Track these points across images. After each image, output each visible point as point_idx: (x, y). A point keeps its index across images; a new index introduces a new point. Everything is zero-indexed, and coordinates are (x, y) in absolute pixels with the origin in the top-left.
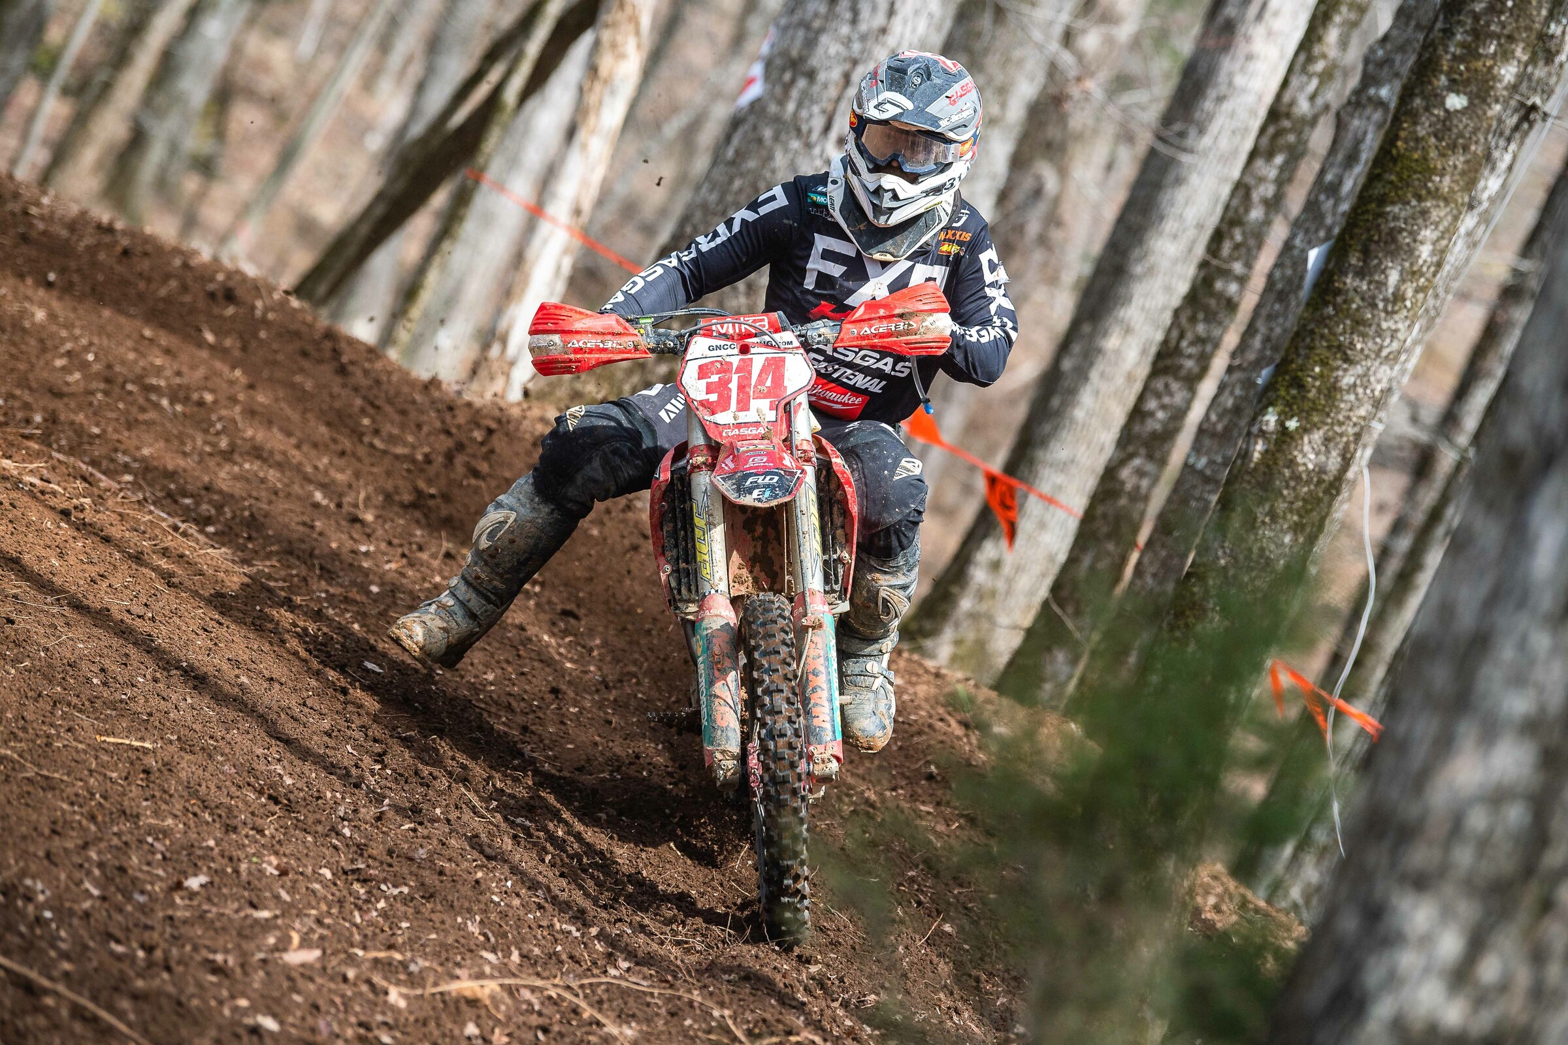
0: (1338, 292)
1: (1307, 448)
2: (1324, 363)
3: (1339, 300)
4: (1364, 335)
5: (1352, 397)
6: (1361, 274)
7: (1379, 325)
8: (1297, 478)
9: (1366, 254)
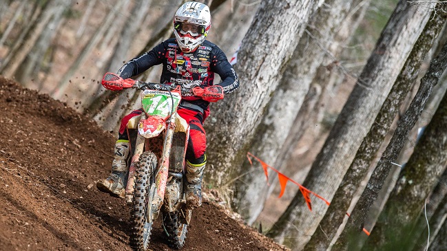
0: (427, 142)
1: (415, 190)
2: (421, 164)
3: (428, 144)
4: (435, 156)
5: (430, 175)
6: (435, 137)
7: (440, 153)
8: (411, 199)
9: (437, 131)
